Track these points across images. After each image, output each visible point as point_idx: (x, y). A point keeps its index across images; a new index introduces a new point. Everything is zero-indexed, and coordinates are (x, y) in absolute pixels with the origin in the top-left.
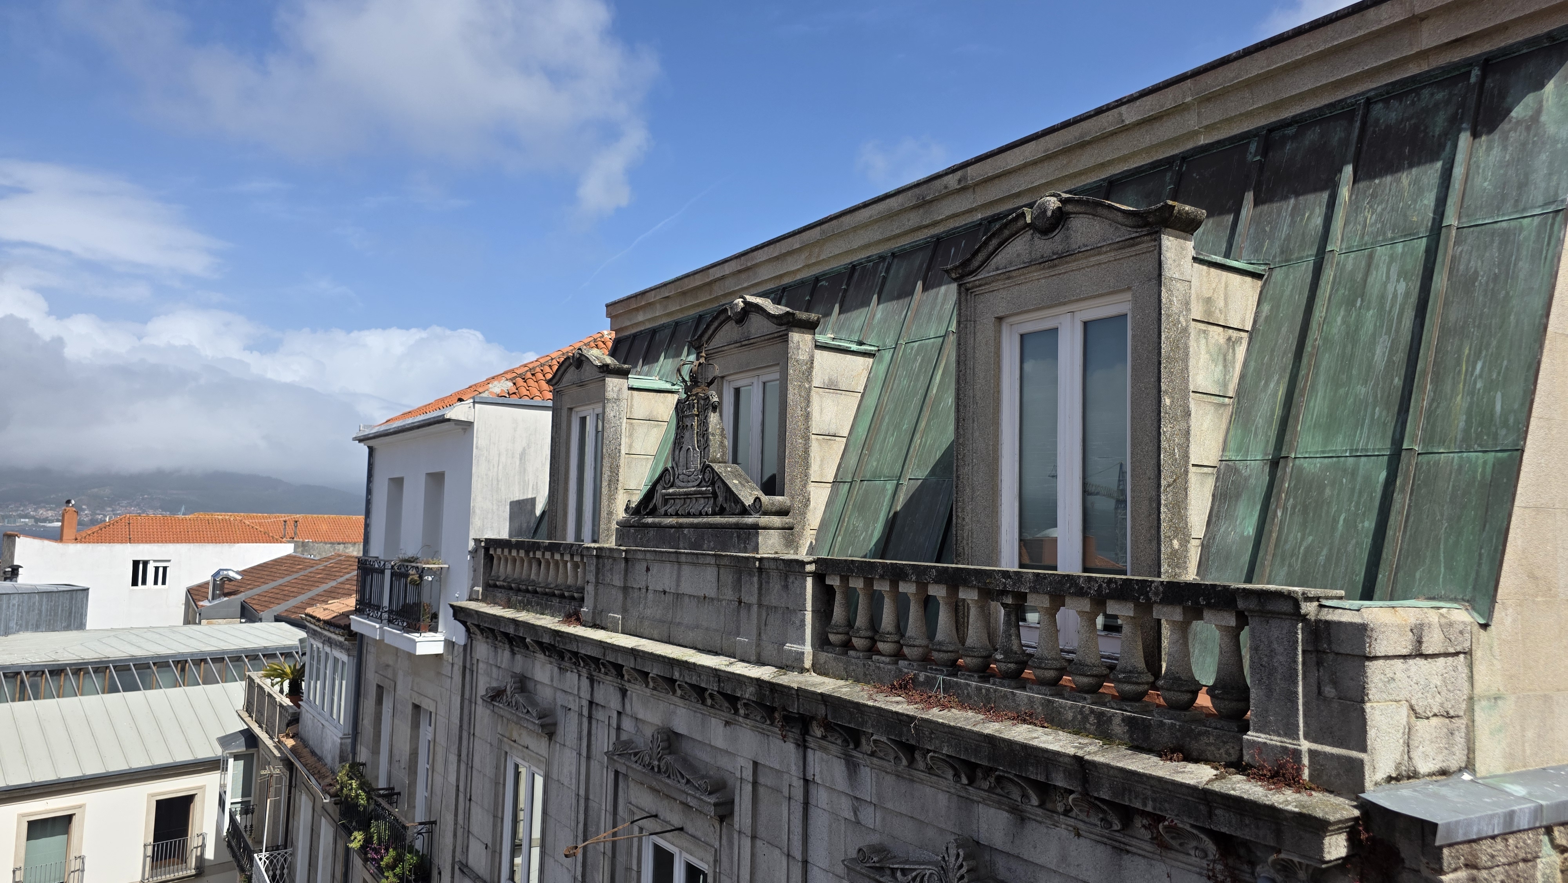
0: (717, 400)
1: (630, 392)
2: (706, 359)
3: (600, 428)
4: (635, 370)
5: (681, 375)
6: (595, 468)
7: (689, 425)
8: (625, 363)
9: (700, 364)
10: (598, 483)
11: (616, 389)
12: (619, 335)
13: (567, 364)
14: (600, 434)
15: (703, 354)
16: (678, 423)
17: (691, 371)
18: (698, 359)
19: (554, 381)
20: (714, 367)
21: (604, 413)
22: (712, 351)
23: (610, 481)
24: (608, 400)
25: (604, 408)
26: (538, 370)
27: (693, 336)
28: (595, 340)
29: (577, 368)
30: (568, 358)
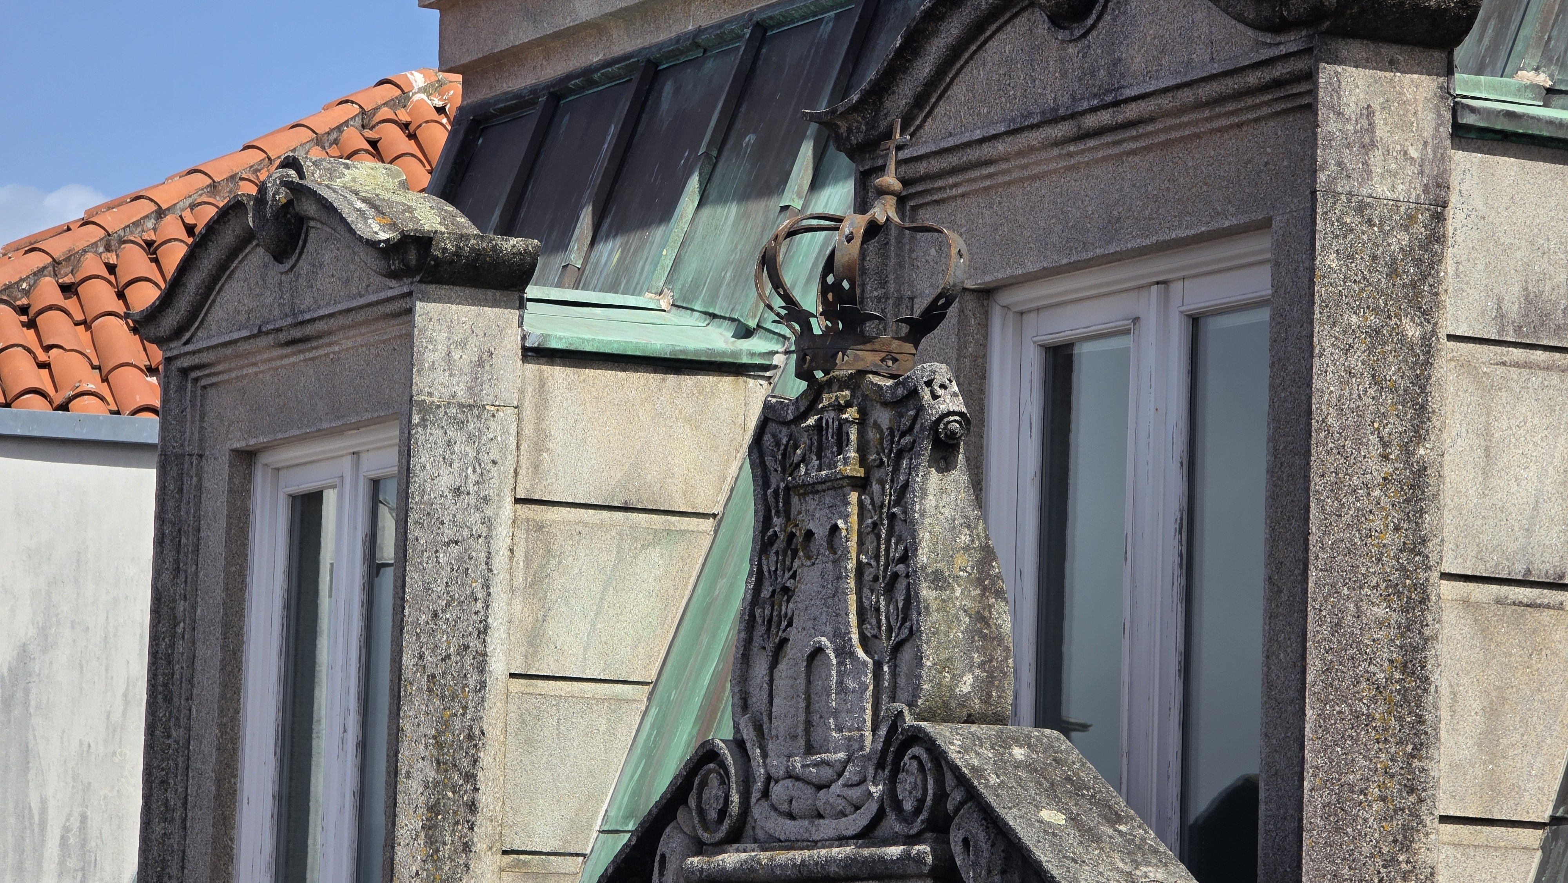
0: (958, 405)
1: (531, 369)
2: (901, 201)
3: (388, 551)
4: (557, 261)
5: (777, 284)
6: (364, 747)
7: (821, 533)
8: (507, 229)
9: (873, 229)
10: (379, 819)
11: (464, 358)
12: (484, 94)
13: (228, 236)
14: (388, 577)
15: (890, 180)
16: (765, 522)
17: (829, 265)
18: (862, 205)
19: (170, 321)
20: (943, 246)
21: (406, 472)
22: (936, 165)
23: (433, 809)
24: (426, 409)
25: (406, 451)
26: (92, 265)
27: (842, 90)
28: (366, 119)
29: (279, 256)
30: (235, 207)
